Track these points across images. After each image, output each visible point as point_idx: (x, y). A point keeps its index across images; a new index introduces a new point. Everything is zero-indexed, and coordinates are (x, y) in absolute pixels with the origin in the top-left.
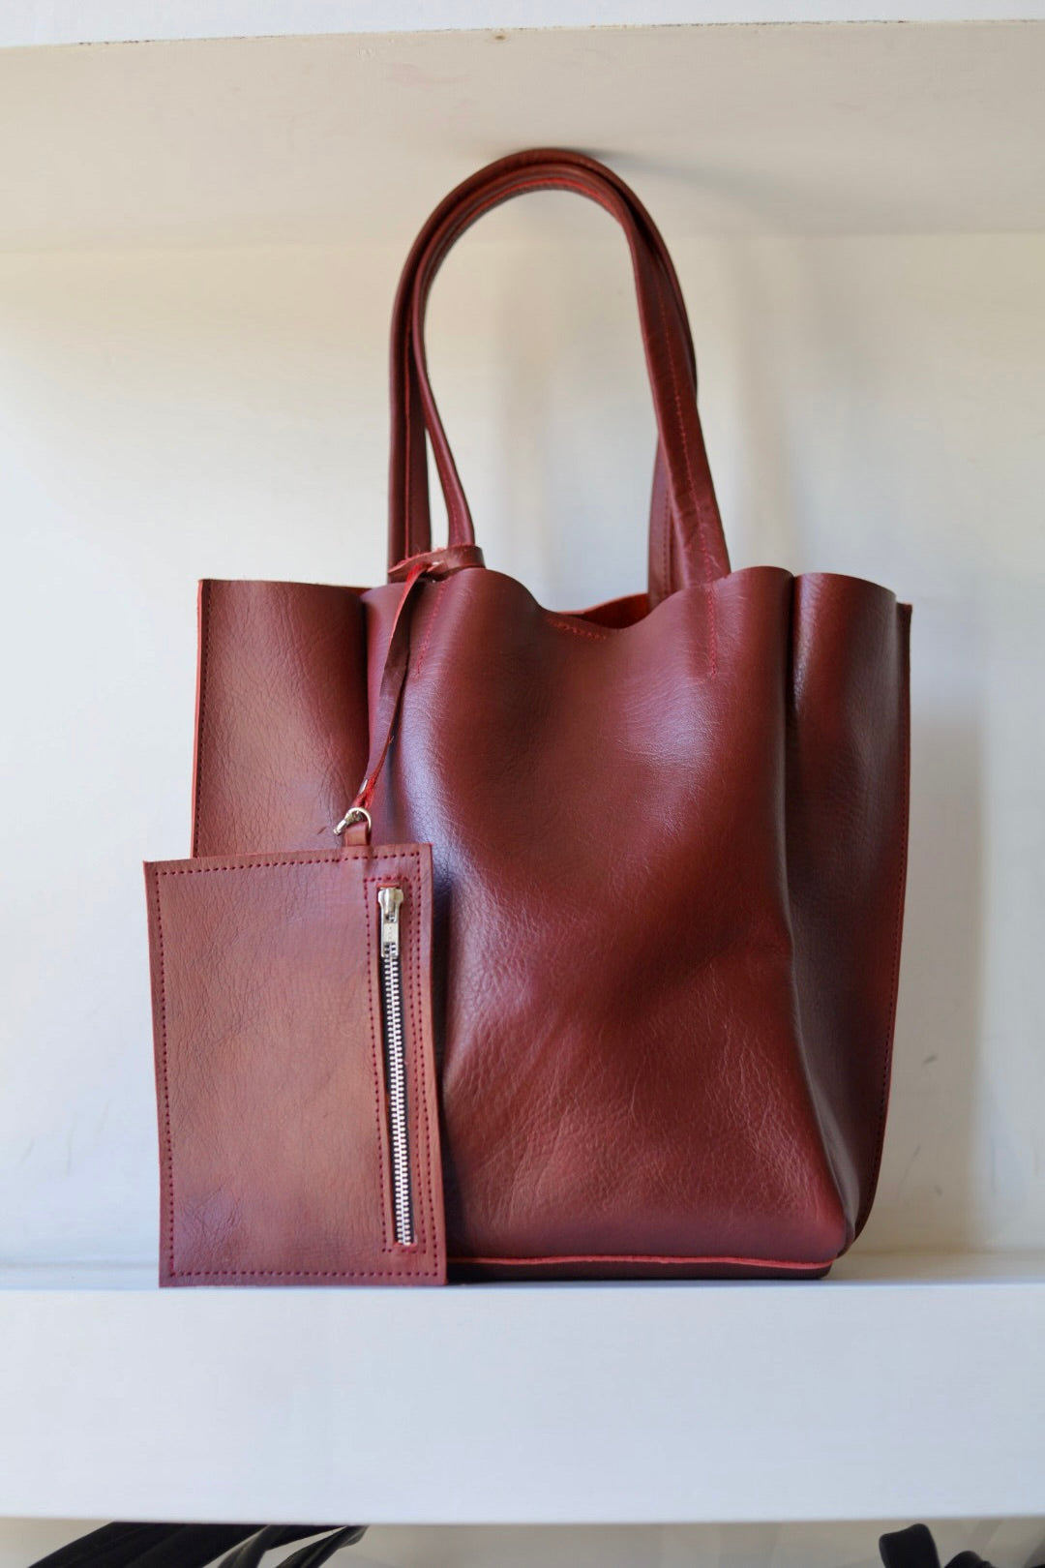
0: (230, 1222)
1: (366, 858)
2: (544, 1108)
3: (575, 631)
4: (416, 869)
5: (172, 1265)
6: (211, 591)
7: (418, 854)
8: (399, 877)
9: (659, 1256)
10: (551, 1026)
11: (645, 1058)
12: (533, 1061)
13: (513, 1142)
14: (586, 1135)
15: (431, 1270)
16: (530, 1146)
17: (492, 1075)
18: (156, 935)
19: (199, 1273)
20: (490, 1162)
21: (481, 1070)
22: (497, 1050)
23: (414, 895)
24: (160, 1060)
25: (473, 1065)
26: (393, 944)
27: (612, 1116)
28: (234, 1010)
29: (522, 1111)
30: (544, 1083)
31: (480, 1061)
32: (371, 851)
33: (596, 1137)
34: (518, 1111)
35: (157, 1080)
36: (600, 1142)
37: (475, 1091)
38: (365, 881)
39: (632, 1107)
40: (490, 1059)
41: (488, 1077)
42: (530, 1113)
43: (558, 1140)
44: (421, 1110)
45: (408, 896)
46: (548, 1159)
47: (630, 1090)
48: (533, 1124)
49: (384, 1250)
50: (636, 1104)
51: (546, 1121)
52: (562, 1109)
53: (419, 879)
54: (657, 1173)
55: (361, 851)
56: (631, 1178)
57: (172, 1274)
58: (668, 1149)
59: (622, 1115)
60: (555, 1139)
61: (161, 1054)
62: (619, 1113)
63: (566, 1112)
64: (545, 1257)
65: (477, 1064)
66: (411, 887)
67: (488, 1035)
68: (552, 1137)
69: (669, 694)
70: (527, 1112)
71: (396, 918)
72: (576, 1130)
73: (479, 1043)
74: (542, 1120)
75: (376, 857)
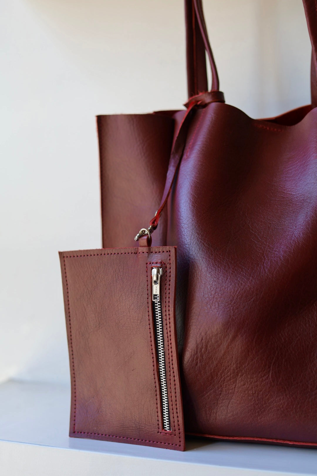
0: (97, 412)
1: (147, 253)
2: (229, 373)
3: (268, 129)
4: (169, 258)
5: (74, 428)
6: (101, 120)
7: (170, 251)
8: (161, 263)
9: (289, 441)
10: (231, 336)
11: (277, 352)
12: (223, 352)
13: (216, 387)
14: (249, 387)
15: (178, 444)
16: (224, 389)
17: (204, 357)
18: (65, 284)
19: (84, 433)
20: (207, 395)
21: (199, 354)
22: (206, 346)
23: (168, 271)
24: (70, 339)
25: (195, 352)
26: (158, 295)
27: (261, 379)
28: (97, 319)
29: (219, 374)
30: (228, 362)
31: (199, 351)
32: (149, 249)
33: (254, 389)
34: (217, 374)
35: (69, 347)
36: (255, 391)
37: (197, 364)
38: (147, 264)
39: (270, 375)
40: (203, 350)
41: (202, 358)
42: (223, 375)
43: (236, 388)
44: (172, 372)
45: (165, 272)
46: (233, 396)
47: (269, 367)
48: (224, 380)
49: (158, 432)
50: (272, 373)
51: (230, 380)
52: (237, 375)
53: (170, 264)
54: (283, 407)
55: (145, 249)
56: (271, 408)
57: (74, 432)
58: (288, 396)
59: (265, 379)
60: (235, 388)
61: (69, 336)
62: (264, 379)
63: (239, 376)
64: (236, 436)
65: (197, 353)
66: (166, 267)
67: (202, 339)
68: (234, 387)
69: (305, 162)
70: (221, 374)
71: (159, 282)
72: (244, 385)
73: (198, 342)
74: (228, 378)
75: (152, 252)
